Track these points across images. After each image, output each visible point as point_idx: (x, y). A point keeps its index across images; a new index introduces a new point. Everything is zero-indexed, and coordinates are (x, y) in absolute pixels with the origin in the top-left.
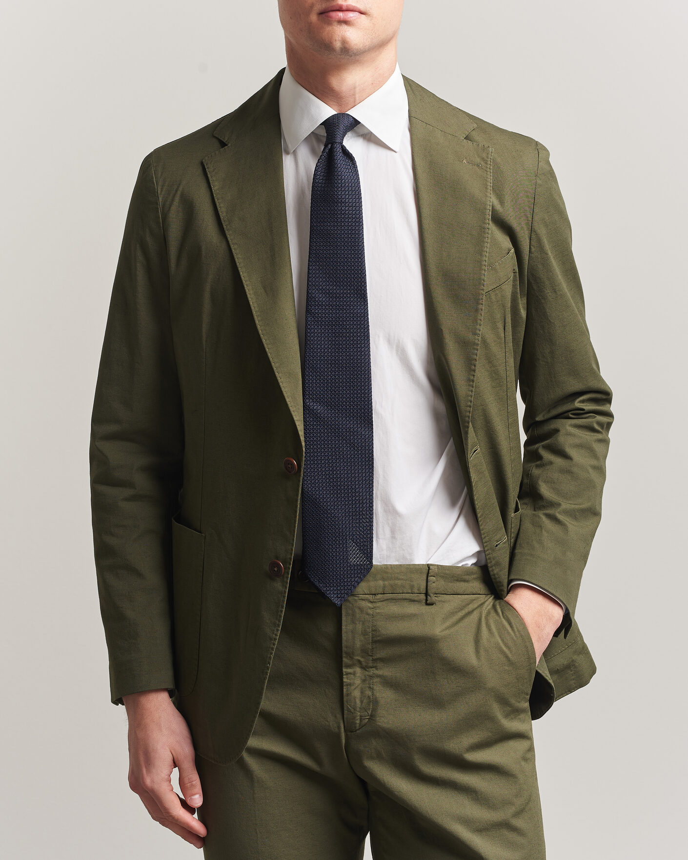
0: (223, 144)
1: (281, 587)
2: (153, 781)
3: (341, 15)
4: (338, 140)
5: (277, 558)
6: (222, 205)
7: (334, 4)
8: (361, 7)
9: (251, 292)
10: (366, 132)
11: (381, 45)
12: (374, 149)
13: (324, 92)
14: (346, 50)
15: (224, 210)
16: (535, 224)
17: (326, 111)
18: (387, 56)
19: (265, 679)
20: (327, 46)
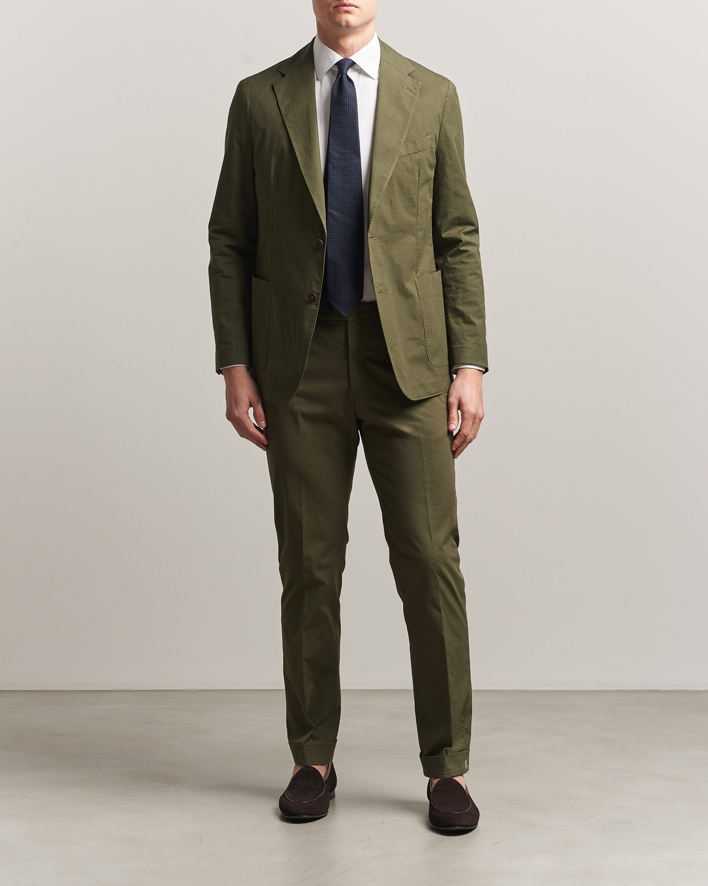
0: (283, 75)
1: (315, 308)
2: (239, 413)
3: (345, 8)
4: (345, 72)
5: (312, 292)
6: (282, 107)
7: (342, 2)
8: (356, 4)
9: (298, 153)
10: (359, 68)
11: (367, 23)
12: (362, 77)
13: (337, 47)
14: (348, 26)
15: (283, 109)
16: (443, 122)
17: (338, 57)
18: (370, 29)
19: (307, 356)
20: (339, 24)
